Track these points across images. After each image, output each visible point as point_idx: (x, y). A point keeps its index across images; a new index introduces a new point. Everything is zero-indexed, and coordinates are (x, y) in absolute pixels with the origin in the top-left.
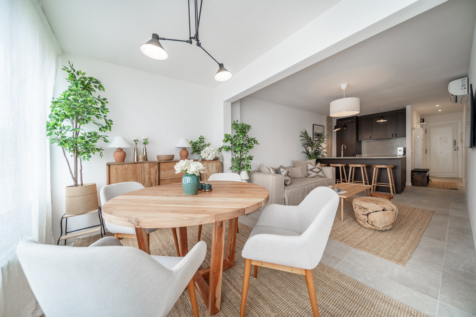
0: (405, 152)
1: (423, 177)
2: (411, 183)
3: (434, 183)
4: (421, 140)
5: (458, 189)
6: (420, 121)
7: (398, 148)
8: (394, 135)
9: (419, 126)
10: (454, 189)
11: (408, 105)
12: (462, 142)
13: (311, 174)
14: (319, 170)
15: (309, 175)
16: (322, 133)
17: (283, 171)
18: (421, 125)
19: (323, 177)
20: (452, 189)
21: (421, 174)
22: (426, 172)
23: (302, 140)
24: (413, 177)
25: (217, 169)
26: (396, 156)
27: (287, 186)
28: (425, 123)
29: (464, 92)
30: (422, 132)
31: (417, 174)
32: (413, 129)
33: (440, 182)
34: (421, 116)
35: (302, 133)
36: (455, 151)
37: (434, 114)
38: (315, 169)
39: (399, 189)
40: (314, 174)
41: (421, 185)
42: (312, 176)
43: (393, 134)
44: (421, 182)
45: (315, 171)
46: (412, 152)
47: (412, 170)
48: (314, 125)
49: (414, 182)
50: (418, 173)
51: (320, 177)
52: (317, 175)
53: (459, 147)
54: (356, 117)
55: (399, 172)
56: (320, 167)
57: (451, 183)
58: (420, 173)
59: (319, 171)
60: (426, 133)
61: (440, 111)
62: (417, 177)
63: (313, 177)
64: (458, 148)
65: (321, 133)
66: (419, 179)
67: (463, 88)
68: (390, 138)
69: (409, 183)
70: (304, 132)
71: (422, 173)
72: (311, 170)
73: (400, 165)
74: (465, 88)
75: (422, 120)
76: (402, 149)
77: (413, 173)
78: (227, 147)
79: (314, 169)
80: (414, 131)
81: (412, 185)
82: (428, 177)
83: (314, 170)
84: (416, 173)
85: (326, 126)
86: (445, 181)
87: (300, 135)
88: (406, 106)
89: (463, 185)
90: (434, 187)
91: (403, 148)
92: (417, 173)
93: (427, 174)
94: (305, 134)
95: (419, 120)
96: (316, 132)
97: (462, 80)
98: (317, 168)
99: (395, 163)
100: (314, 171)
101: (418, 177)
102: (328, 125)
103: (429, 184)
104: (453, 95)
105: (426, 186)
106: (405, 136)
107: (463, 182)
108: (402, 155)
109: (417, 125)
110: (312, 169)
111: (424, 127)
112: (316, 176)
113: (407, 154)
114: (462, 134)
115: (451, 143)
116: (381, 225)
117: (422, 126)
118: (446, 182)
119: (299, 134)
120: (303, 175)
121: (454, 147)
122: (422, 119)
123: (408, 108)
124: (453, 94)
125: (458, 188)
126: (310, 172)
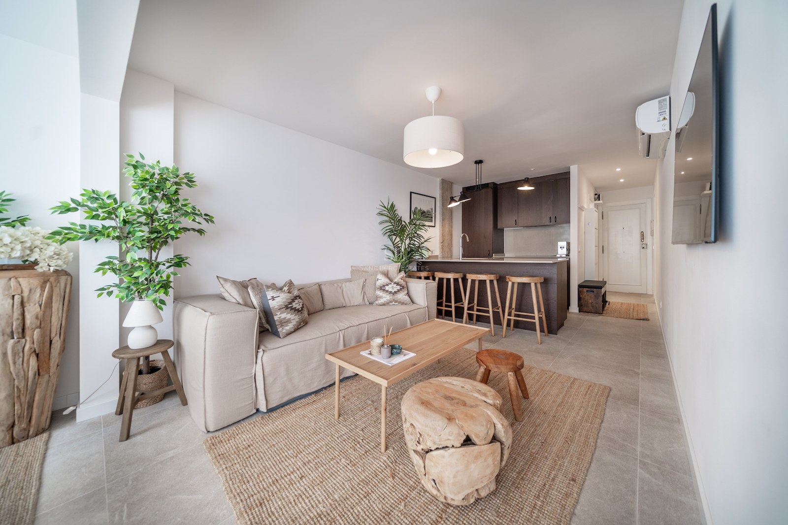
0: (568, 250)
1: (597, 297)
2: (578, 308)
3: (614, 307)
4: (594, 229)
5: (649, 320)
6: (593, 198)
7: (559, 243)
8: (553, 220)
9: (592, 206)
10: (643, 319)
11: (574, 164)
12: (652, 235)
13: (381, 297)
14: (399, 287)
15: (377, 298)
16: (431, 210)
17: (273, 298)
18: (595, 204)
19: (406, 304)
20: (641, 319)
21: (593, 291)
22: (601, 288)
23: (381, 223)
24: (581, 296)
25: (13, 299)
26: (555, 257)
27: (280, 338)
28: (601, 202)
29: (663, 128)
30: (595, 215)
31: (587, 291)
32: (581, 209)
33: (622, 303)
34: (596, 189)
35: (385, 207)
36: (643, 249)
37: (614, 187)
38: (390, 286)
39: (554, 325)
40: (386, 297)
41: (593, 312)
42: (381, 301)
43: (552, 218)
44: (593, 306)
45: (390, 290)
46: (579, 250)
47: (580, 283)
48: (412, 194)
49: (582, 305)
50: (589, 289)
51: (400, 302)
52: (394, 300)
53: (648, 244)
54: (492, 185)
55: (554, 289)
56: (402, 282)
57: (638, 304)
58: (592, 289)
59: (398, 291)
60: (603, 219)
61: (622, 180)
62: (586, 297)
63: (384, 305)
64: (646, 244)
65: (428, 211)
66: (590, 301)
67: (662, 118)
68: (546, 224)
69: (574, 308)
70: (389, 207)
71: (595, 290)
72: (382, 288)
73: (555, 276)
74: (664, 119)
75: (597, 196)
76: (564, 244)
77: (581, 289)
78: (87, 230)
79: (387, 285)
80: (583, 213)
81: (579, 312)
82: (604, 296)
83: (387, 288)
84: (585, 290)
85: (440, 197)
86: (628, 302)
87: (378, 211)
88: (571, 167)
89: (656, 308)
90: (612, 315)
91: (566, 242)
92: (587, 289)
93: (603, 290)
94: (391, 211)
95: (593, 196)
96: (416, 208)
97: (660, 102)
98: (395, 283)
99: (547, 273)
100: (387, 291)
101: (589, 297)
102: (443, 197)
103: (606, 308)
104: (643, 134)
105: (601, 314)
106: (568, 222)
107: (655, 303)
108: (564, 256)
109: (589, 204)
110: (384, 286)
111: (600, 208)
112: (391, 302)
113: (571, 254)
114: (652, 221)
115: (637, 237)
116: (459, 493)
117: (597, 206)
118: (630, 304)
119: (377, 208)
120: (366, 300)
121: (642, 243)
122: (597, 194)
123: (574, 170)
124: (644, 131)
125: (650, 317)
126: (379, 293)
